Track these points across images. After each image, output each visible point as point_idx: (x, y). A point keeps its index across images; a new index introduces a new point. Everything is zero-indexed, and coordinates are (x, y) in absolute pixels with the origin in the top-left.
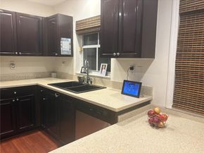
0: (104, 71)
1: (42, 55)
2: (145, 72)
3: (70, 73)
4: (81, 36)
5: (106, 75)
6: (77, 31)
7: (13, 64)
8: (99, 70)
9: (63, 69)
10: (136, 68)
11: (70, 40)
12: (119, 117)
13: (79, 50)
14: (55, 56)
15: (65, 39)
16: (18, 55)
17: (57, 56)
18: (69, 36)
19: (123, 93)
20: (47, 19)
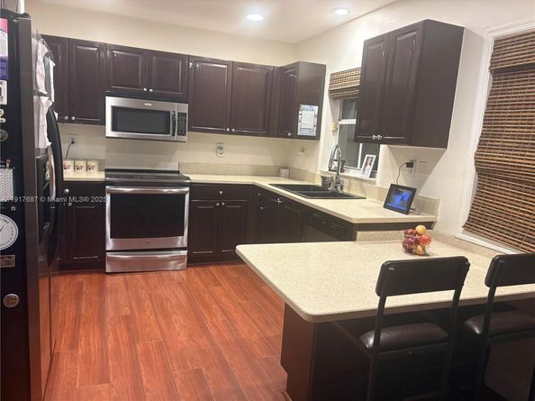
0: (369, 168)
1: (268, 135)
2: (429, 173)
3: (312, 170)
4: (339, 102)
5: (371, 177)
6: (331, 92)
7: (221, 148)
8: (361, 167)
9: (300, 162)
10: (417, 165)
11: (316, 108)
12: (359, 233)
13: (332, 127)
14: (287, 137)
15: (307, 107)
16: (231, 133)
17: (290, 137)
18: (317, 101)
19: (385, 206)
20: (282, 69)
